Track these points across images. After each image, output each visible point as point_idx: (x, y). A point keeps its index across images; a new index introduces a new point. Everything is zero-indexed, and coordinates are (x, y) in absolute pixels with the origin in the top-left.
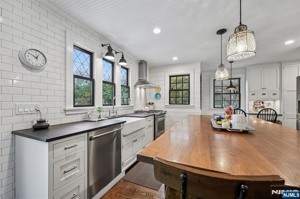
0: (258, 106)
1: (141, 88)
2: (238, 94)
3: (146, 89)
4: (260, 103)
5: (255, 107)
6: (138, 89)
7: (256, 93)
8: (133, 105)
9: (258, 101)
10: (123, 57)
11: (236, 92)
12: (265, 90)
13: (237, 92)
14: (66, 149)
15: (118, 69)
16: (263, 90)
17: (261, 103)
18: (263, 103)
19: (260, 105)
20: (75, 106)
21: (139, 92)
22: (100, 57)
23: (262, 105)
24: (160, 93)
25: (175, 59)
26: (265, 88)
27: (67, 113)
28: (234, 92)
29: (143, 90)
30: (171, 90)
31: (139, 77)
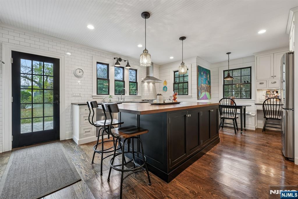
0: (271, 95)
1: (149, 83)
2: (249, 84)
3: (155, 83)
4: (273, 92)
5: (268, 97)
6: (146, 84)
7: (265, 82)
8: (140, 95)
9: (271, 90)
10: (128, 63)
11: (246, 82)
12: (275, 77)
13: (248, 82)
14: (86, 110)
15: (126, 71)
16: (273, 78)
17: (275, 92)
18: (277, 92)
19: (274, 94)
20: (97, 94)
21: (147, 86)
22: (112, 66)
23: (276, 94)
24: (166, 86)
25: (172, 58)
26: (275, 76)
27: (93, 98)
28: (245, 82)
29: (151, 84)
30: (175, 83)
31: (147, 75)
